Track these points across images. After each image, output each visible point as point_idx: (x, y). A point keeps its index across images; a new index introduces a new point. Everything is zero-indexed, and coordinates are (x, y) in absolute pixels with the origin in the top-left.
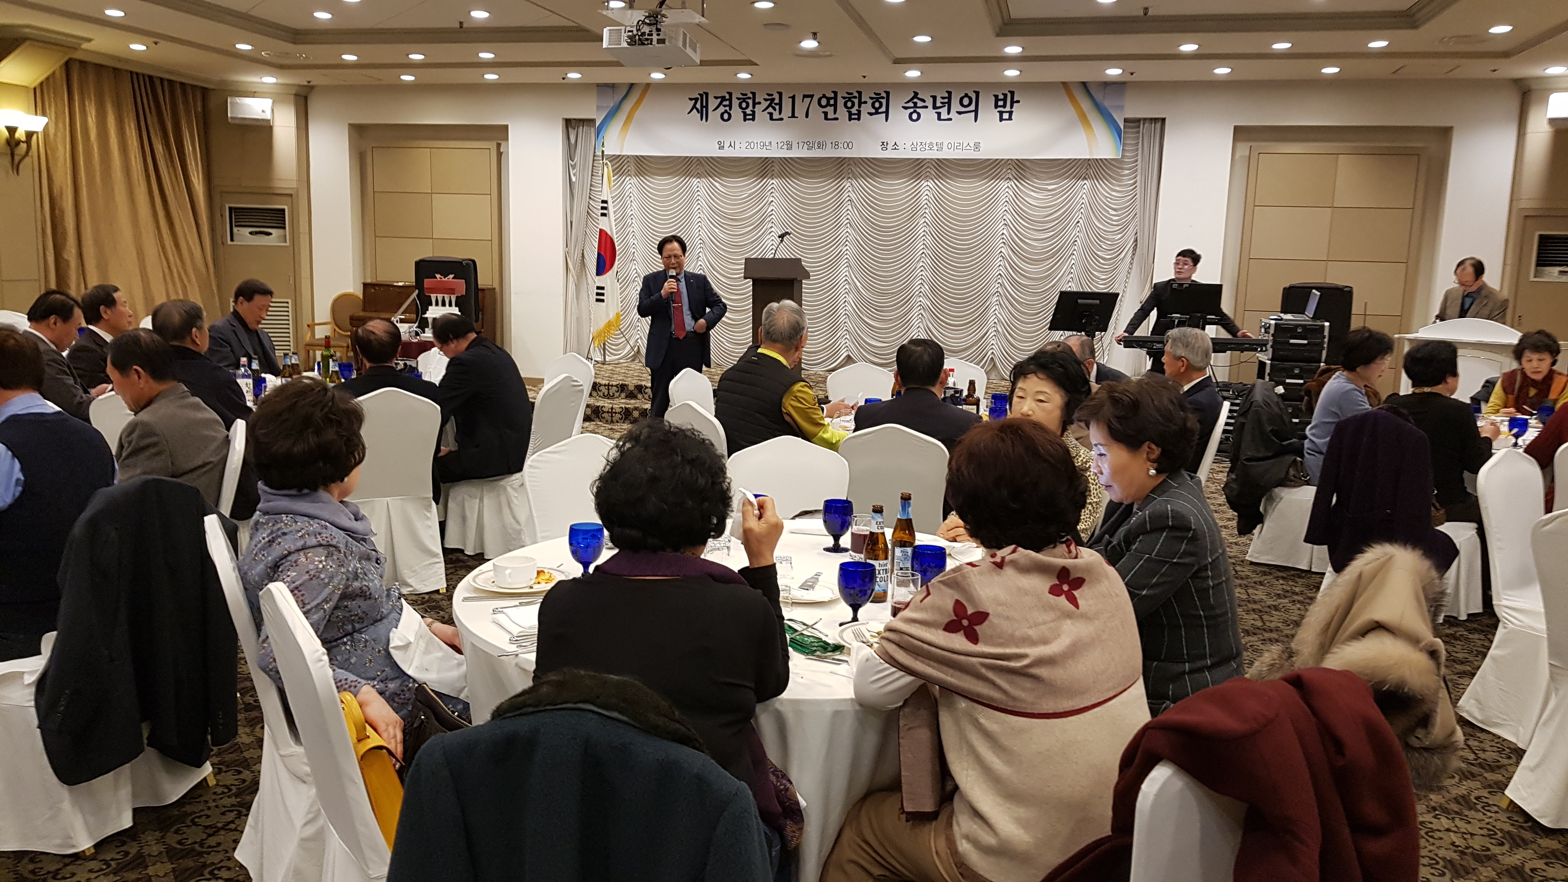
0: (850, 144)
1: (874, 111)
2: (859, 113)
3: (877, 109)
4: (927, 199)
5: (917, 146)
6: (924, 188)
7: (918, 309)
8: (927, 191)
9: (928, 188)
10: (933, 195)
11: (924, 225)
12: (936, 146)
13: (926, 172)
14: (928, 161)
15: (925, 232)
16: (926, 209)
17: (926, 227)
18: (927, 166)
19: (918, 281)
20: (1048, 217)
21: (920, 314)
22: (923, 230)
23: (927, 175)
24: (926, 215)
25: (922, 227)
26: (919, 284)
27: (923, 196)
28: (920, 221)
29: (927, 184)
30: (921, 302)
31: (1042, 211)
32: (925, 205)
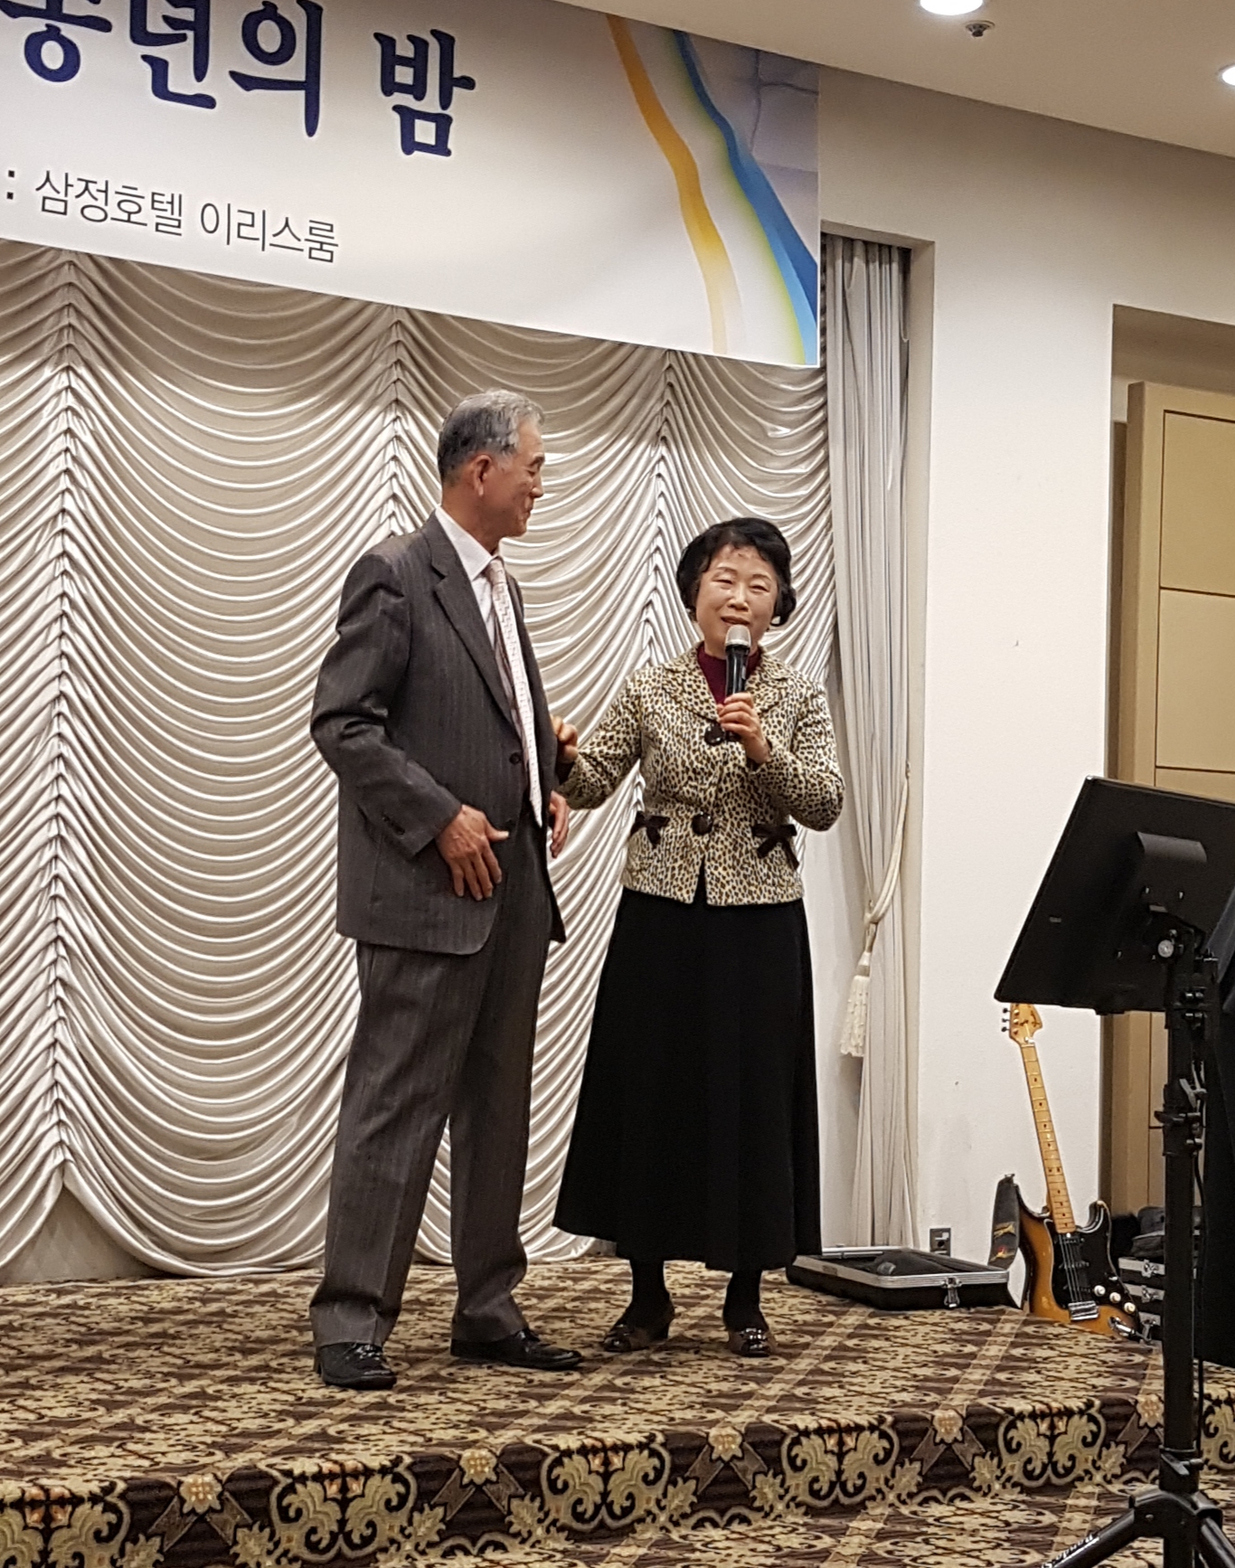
4: (67, 450)
5: (66, 195)
6: (54, 401)
7: (51, 955)
8: (69, 412)
9: (70, 400)
10: (95, 434)
11: (62, 569)
12: (153, 208)
13: (61, 330)
14: (68, 275)
15: (66, 600)
16: (67, 495)
17: (71, 578)
18: (66, 303)
19: (46, 827)
20: (549, 573)
21: (58, 979)
22: (60, 591)
23: (65, 343)
24: (70, 526)
25: (54, 578)
26: (50, 841)
27: (51, 435)
28: (44, 546)
29: (66, 384)
30: (59, 923)
31: (520, 550)
32: (58, 476)
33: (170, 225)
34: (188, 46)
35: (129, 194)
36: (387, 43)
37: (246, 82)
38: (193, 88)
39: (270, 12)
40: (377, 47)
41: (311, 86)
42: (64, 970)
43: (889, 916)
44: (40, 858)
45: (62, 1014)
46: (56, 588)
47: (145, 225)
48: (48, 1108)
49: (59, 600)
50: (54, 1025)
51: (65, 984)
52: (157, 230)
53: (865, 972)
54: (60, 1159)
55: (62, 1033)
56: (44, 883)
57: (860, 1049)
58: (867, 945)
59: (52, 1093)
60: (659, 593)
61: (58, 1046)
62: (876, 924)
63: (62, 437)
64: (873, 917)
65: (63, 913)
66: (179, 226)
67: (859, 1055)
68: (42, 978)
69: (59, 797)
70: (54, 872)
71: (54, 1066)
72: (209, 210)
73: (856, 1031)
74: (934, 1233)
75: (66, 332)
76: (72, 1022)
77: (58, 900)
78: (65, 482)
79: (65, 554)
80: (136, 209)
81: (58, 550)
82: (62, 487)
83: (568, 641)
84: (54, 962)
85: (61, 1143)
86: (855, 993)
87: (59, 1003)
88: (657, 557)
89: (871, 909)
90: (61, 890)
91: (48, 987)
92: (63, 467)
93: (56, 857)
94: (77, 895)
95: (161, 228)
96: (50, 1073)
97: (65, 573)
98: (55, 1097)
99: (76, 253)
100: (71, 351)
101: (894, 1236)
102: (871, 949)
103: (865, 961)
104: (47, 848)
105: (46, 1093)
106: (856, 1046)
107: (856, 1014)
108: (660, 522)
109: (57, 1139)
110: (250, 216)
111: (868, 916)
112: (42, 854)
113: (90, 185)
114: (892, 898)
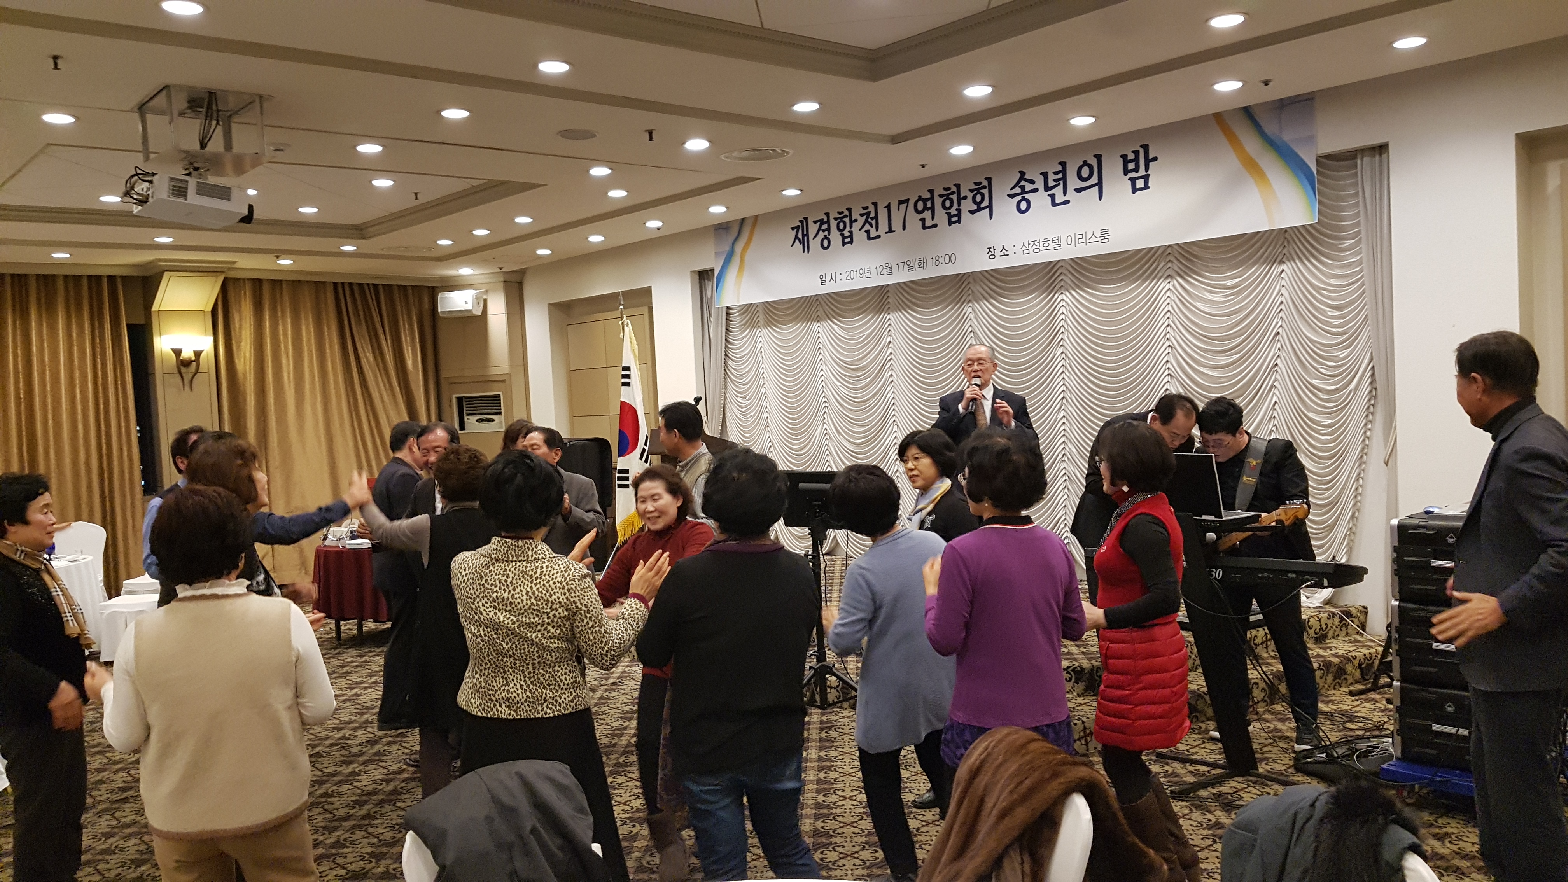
0: (953, 257)
1: (975, 207)
2: (959, 215)
3: (978, 204)
5: (1029, 247)
6: (1059, 304)
12: (1053, 243)
14: (1061, 264)
15: (1064, 367)
27: (1058, 315)
28: (1057, 351)
32: (1061, 327)
33: (1058, 247)
34: (1061, 187)
35: (1046, 240)
36: (1124, 157)
37: (1078, 190)
38: (1063, 199)
39: (1085, 163)
40: (1121, 160)
41: (1100, 184)
47: (1050, 249)
52: (1054, 250)
66: (1060, 246)
72: (1069, 237)
80: (1048, 245)
81: (1061, 352)
82: (1061, 331)
95: (1055, 248)
110: (1082, 235)
113: (1035, 242)
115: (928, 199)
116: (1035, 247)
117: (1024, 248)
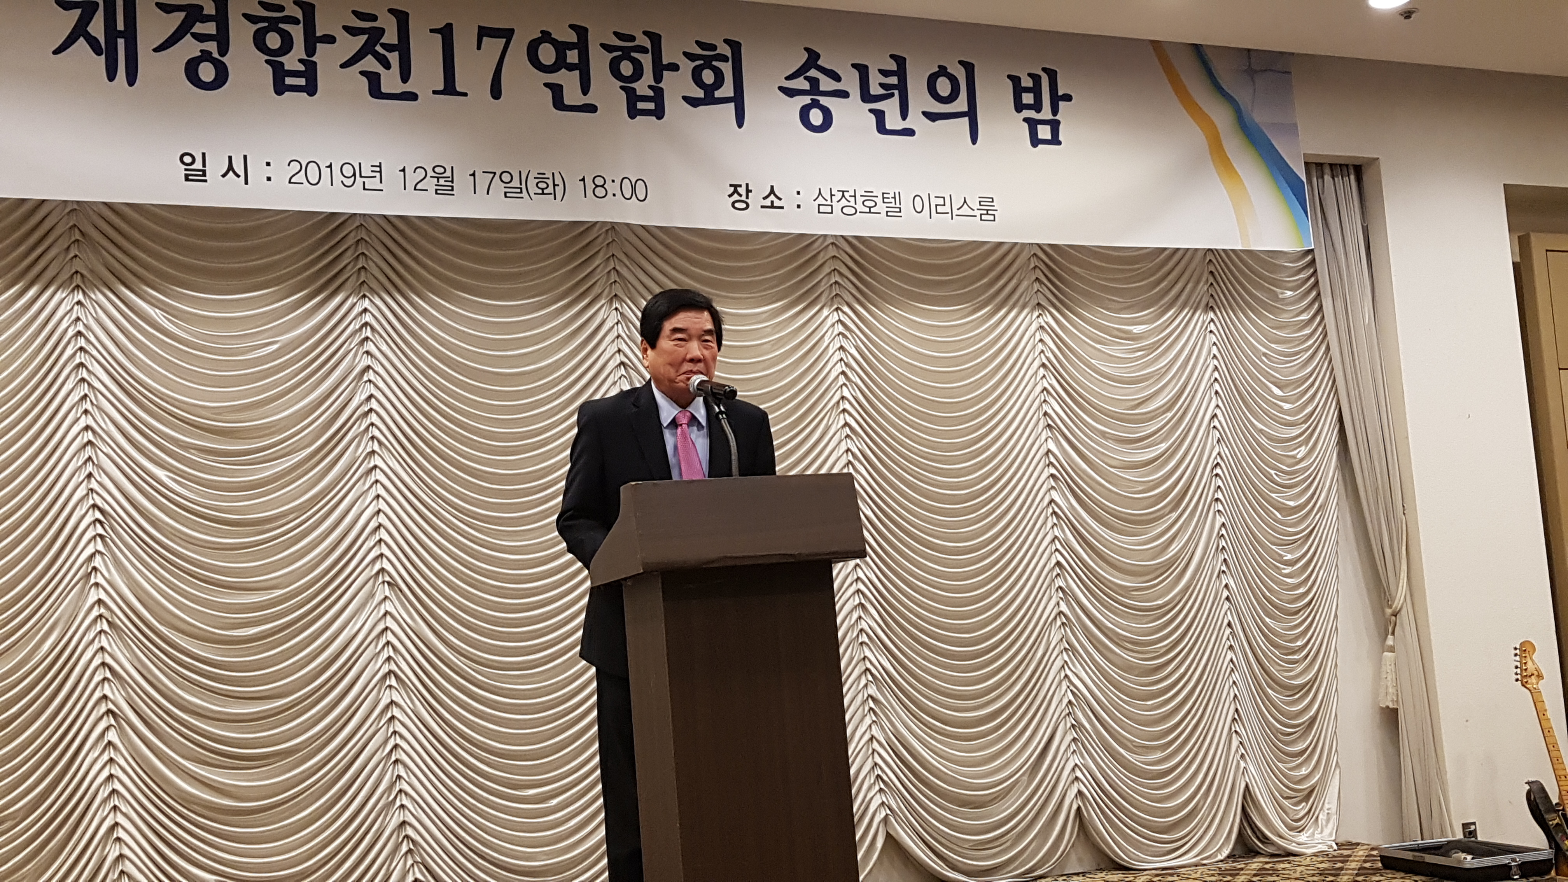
0: (640, 187)
1: (700, 94)
2: (658, 96)
3: (708, 89)
4: (841, 360)
5: (832, 202)
6: (831, 329)
7: (863, 681)
8: (840, 336)
9: (841, 328)
10: (857, 348)
11: (845, 434)
12: (884, 202)
13: (831, 285)
14: (832, 251)
15: (850, 453)
16: (844, 388)
17: (852, 439)
18: (833, 268)
19: (852, 599)
20: (1145, 404)
21: (870, 696)
22: (846, 448)
23: (835, 293)
24: (847, 406)
25: (841, 441)
26: (855, 607)
27: (831, 352)
28: (834, 421)
29: (837, 318)
30: (866, 660)
31: (1128, 390)
32: (839, 375)
33: (894, 212)
34: (896, 100)
35: (869, 196)
36: (1016, 80)
37: (933, 117)
38: (901, 125)
39: (943, 70)
40: (1010, 84)
41: (972, 114)
42: (872, 690)
43: (1404, 612)
44: (851, 618)
45: (874, 718)
46: (843, 447)
47: (879, 213)
48: (872, 781)
49: (845, 454)
50: (870, 726)
51: (872, 697)
52: (887, 216)
53: (1392, 649)
54: (883, 814)
55: (875, 731)
56: (855, 634)
57: (1395, 703)
58: (1390, 630)
59: (874, 771)
60: (1220, 408)
61: (874, 740)
62: (1396, 616)
63: (838, 351)
64: (1394, 612)
65: (868, 653)
66: (900, 212)
67: (1395, 707)
68: (860, 695)
69: (858, 579)
70: (860, 627)
71: (873, 753)
72: (917, 198)
73: (1391, 690)
74: (1465, 826)
75: (834, 286)
76: (880, 723)
77: (864, 646)
78: (842, 379)
79: (846, 424)
80: (873, 204)
81: (842, 422)
82: (840, 383)
83: (1163, 446)
84: (866, 686)
85: (883, 803)
86: (1386, 665)
87: (871, 712)
88: (1217, 386)
89: (1390, 607)
90: (865, 639)
91: (864, 702)
92: (841, 370)
93: (860, 618)
94: (875, 641)
95: (889, 214)
96: (870, 758)
97: (848, 436)
98: (876, 773)
99: (836, 236)
100: (839, 299)
101: (1437, 831)
102: (1393, 634)
103: (1390, 641)
104: (854, 612)
105: (869, 772)
106: (1393, 701)
107: (1389, 678)
108: (1216, 362)
109: (880, 801)
110: (942, 199)
111: (1389, 611)
112: (852, 615)
113: (845, 193)
114: (1405, 597)
115: (570, 46)
116: (844, 202)
117: (821, 200)
